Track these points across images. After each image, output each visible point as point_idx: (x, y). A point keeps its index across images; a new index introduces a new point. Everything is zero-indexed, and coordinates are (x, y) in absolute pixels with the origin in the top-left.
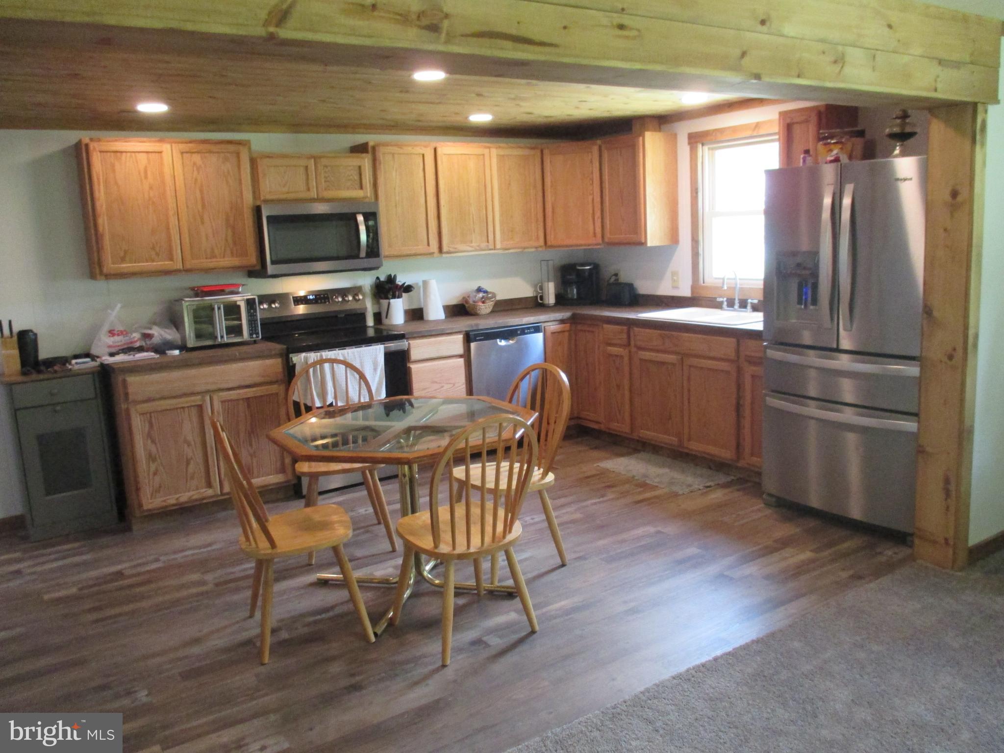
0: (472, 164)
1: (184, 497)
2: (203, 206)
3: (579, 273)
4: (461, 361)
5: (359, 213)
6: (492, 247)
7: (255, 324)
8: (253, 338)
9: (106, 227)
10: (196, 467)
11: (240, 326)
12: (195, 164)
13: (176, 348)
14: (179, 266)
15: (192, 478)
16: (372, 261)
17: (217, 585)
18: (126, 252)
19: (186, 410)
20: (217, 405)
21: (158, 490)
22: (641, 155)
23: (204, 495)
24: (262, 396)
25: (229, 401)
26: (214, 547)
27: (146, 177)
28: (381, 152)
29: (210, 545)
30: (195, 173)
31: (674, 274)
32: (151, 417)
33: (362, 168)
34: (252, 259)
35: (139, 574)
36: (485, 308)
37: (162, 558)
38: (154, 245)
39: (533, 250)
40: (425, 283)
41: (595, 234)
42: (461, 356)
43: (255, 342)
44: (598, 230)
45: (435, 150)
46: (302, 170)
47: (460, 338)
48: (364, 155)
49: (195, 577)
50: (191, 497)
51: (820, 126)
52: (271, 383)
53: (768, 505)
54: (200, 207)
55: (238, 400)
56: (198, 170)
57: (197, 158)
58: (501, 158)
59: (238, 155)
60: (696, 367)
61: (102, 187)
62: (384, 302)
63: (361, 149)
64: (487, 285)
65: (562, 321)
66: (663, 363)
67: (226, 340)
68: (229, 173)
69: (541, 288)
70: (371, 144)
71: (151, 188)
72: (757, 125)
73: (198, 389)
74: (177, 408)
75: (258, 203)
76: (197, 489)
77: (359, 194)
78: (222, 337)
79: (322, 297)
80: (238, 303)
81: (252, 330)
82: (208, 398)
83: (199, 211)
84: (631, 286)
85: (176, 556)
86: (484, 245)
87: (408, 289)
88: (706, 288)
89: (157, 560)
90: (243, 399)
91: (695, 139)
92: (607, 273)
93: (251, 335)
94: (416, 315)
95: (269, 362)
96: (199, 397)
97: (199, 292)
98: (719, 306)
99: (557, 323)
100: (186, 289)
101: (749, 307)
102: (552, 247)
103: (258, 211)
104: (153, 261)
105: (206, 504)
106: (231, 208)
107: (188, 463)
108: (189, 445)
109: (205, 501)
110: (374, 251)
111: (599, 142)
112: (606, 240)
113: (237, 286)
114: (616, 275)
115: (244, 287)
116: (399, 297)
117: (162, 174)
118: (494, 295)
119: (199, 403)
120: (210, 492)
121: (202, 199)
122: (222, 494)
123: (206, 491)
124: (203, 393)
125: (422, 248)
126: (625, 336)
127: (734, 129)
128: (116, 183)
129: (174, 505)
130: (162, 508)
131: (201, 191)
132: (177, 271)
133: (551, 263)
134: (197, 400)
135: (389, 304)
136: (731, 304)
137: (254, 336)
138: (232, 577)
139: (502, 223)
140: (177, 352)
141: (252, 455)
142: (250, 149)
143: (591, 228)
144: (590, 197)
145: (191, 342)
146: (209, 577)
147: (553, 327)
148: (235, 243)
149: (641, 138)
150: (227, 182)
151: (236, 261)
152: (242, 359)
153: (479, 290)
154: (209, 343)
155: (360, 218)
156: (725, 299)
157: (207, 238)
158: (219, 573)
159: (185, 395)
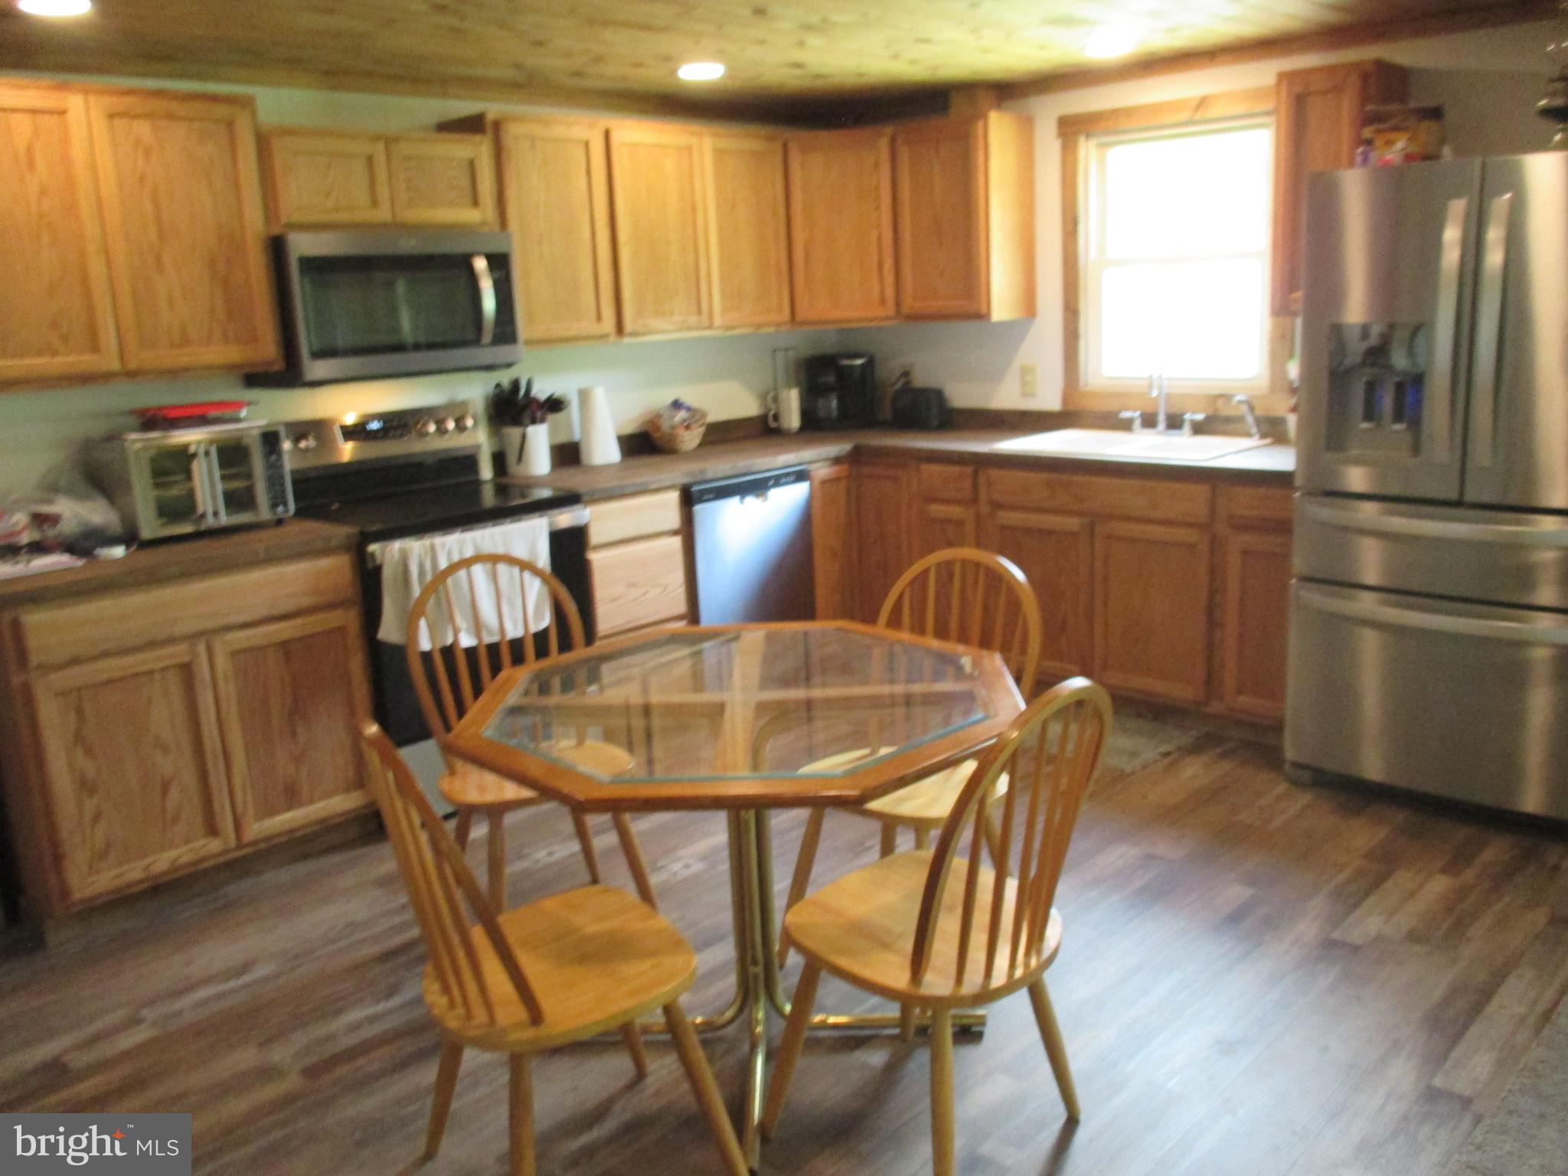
0: (669, 165)
1: (162, 862)
2: (161, 234)
3: (843, 373)
4: (676, 542)
5: (478, 254)
6: (706, 323)
7: (280, 484)
8: (277, 513)
10: (183, 796)
11: (250, 491)
12: (138, 142)
13: (112, 541)
14: (115, 365)
15: (176, 820)
16: (502, 353)
17: (310, 1072)
19: (157, 676)
20: (222, 662)
21: (104, 854)
22: (981, 154)
23: (203, 853)
24: (312, 636)
25: (245, 651)
26: (260, 972)
27: (31, 167)
28: (513, 132)
29: (245, 968)
30: (140, 162)
31: (1025, 371)
32: (80, 698)
33: (478, 164)
34: (267, 350)
35: (104, 1065)
36: (691, 439)
37: (145, 1012)
38: (55, 318)
39: (772, 329)
40: (584, 395)
41: (883, 301)
42: (675, 533)
43: (279, 522)
44: (890, 292)
45: (607, 135)
46: (360, 166)
47: (674, 497)
48: (478, 138)
49: (245, 1058)
50: (175, 860)
51: (1365, 98)
52: (330, 606)
53: (1295, 783)
54: (153, 236)
55: (266, 646)
56: (147, 153)
57: (143, 129)
58: (719, 154)
59: (230, 125)
60: (1120, 538)
62: (513, 433)
63: (473, 125)
64: (691, 395)
65: (837, 460)
66: (1050, 533)
67: (224, 519)
68: (212, 164)
69: (776, 399)
70: (491, 116)
71: (43, 192)
72: (1203, 102)
73: (180, 630)
74: (136, 675)
75: (276, 231)
76: (187, 842)
77: (469, 216)
78: (216, 514)
79: (397, 423)
80: (245, 441)
81: (274, 498)
82: (201, 648)
83: (151, 246)
84: (939, 394)
85: (178, 1005)
86: (693, 320)
87: (555, 405)
88: (1095, 395)
89: (135, 1021)
90: (275, 644)
91: (1072, 128)
92: (889, 371)
93: (274, 506)
94: (567, 454)
95: (325, 563)
96: (183, 647)
97: (153, 420)
98: (1126, 426)
99: (825, 464)
100: (123, 414)
101: (1187, 427)
102: (802, 323)
103: (277, 247)
104: (55, 354)
105: (206, 871)
107: (166, 787)
108: (166, 750)
109: (206, 865)
110: (506, 330)
111: (889, 130)
112: (905, 310)
113: (239, 405)
114: (906, 374)
115: (251, 407)
116: (542, 421)
117: (66, 161)
118: (704, 415)
119: (186, 659)
120: (214, 845)
121: (158, 220)
122: (240, 846)
123: (205, 845)
124: (194, 637)
125: (588, 326)
126: (968, 484)
127: (1155, 109)
129: (141, 881)
130: (113, 892)
131: (155, 202)
132: (107, 377)
133: (791, 354)
134: (178, 653)
135: (524, 437)
136: (1149, 422)
137: (281, 509)
138: (331, 1049)
139: (723, 279)
140: (119, 551)
141: (298, 759)
142: (254, 114)
143: (876, 290)
144: (874, 235)
145: (149, 527)
146: (279, 1054)
147: (822, 471)
148: (230, 317)
149: (980, 124)
150: (210, 183)
151: (233, 354)
152: (270, 559)
153: (677, 405)
154: (187, 528)
155: (480, 264)
156: (1137, 414)
157: (171, 303)
158: (300, 1039)
159: (152, 644)
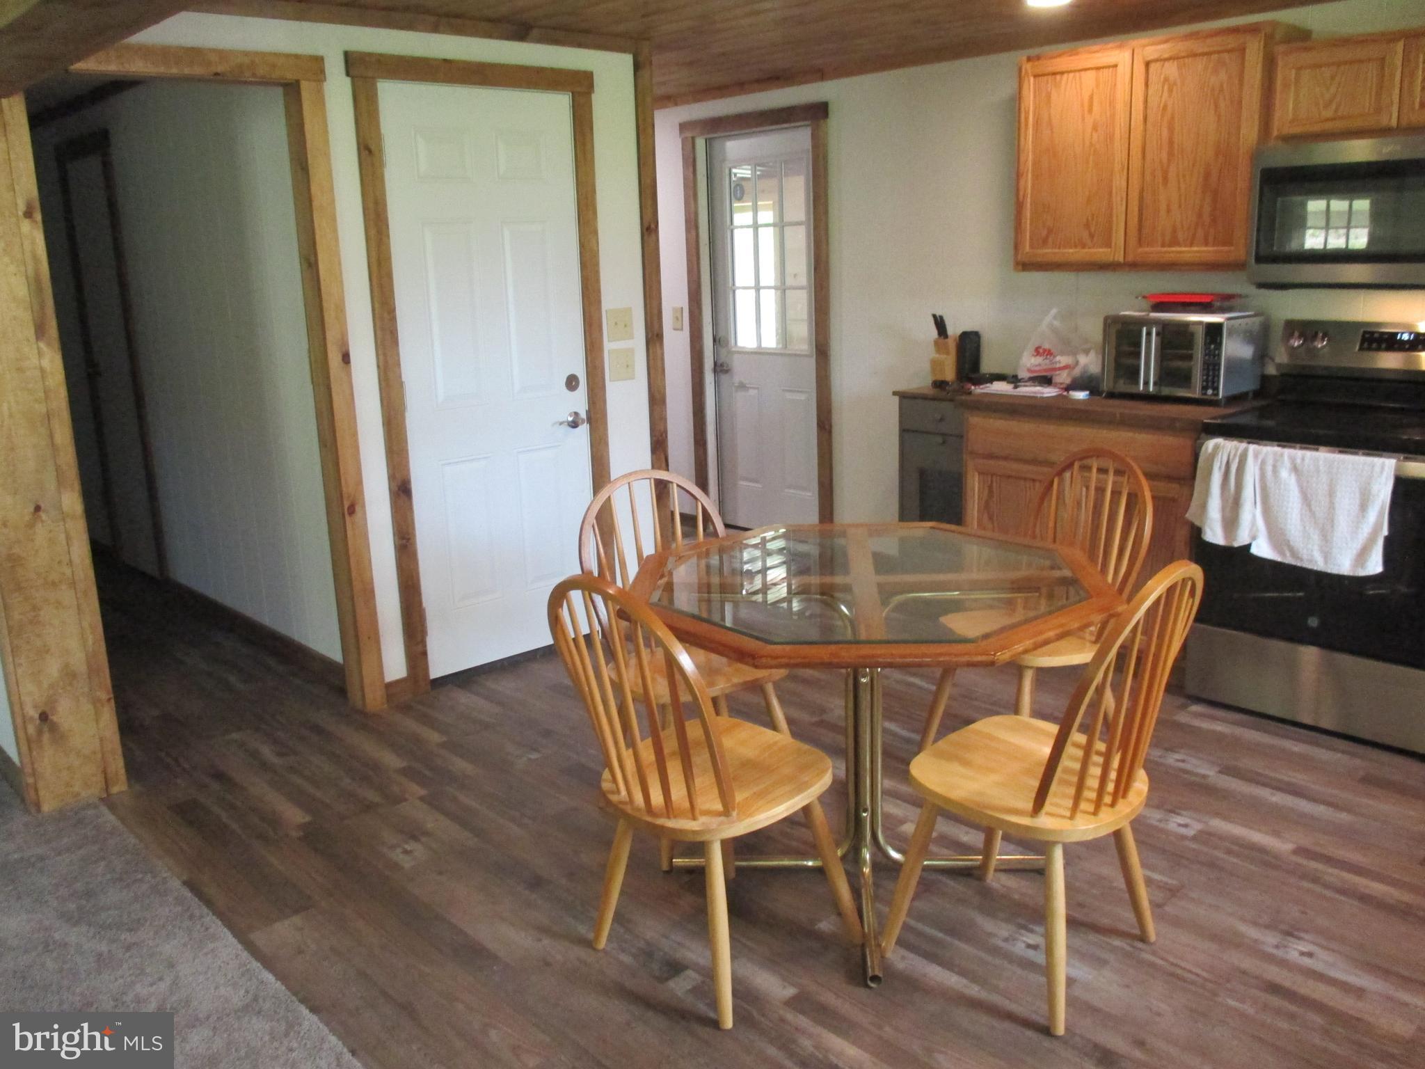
2: (1171, 154)
7: (1214, 370)
8: (1205, 394)
9: (1029, 191)
11: (1190, 371)
12: (1167, 79)
13: (1087, 388)
14: (1119, 256)
18: (1050, 231)
27: (1090, 111)
30: (1166, 94)
32: (992, 482)
34: (1240, 250)
38: (1087, 219)
54: (1164, 156)
56: (1171, 89)
57: (1171, 69)
59: (1242, 53)
61: (1030, 131)
67: (1152, 390)
68: (1221, 90)
71: (1095, 128)
74: (1025, 479)
78: (1147, 383)
80: (1192, 328)
81: (1207, 381)
83: (1161, 162)
104: (1084, 246)
106: (1217, 155)
117: (1112, 103)
121: (1171, 142)
128: (1050, 123)
131: (1171, 129)
132: (1117, 265)
137: (1210, 392)
140: (1084, 395)
145: (1108, 384)
148: (1214, 220)
150: (1216, 106)
151: (1209, 253)
157: (1169, 211)
